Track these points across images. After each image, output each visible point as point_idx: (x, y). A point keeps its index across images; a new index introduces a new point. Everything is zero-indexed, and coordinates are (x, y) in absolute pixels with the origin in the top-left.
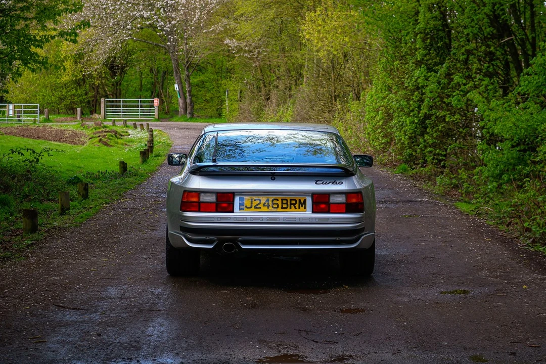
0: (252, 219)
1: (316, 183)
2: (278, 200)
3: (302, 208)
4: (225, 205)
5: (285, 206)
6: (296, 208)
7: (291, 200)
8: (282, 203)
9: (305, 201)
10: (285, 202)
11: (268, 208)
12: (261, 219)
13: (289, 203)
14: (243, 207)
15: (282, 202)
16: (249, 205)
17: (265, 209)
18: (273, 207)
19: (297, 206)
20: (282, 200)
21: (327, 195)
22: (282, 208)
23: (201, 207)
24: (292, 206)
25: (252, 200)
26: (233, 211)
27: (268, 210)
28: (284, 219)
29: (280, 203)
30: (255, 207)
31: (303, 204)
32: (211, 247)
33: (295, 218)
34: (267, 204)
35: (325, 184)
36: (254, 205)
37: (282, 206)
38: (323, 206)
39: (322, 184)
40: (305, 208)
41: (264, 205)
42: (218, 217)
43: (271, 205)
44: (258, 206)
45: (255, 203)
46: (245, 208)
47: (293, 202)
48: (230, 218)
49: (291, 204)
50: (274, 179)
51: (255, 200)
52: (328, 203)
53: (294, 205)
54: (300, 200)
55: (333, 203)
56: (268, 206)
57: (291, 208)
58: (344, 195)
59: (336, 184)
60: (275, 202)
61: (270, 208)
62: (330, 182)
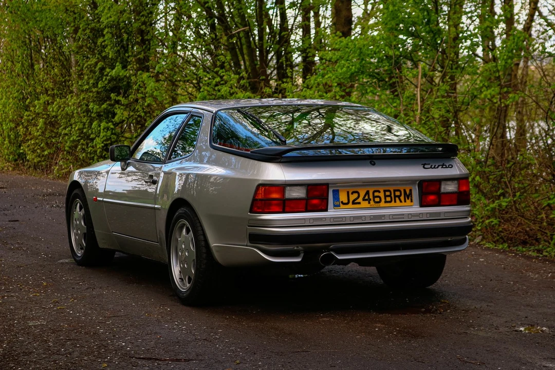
0: (352, 219)
1: (424, 168)
2: (379, 192)
3: (408, 201)
4: (315, 202)
5: (388, 199)
6: (401, 202)
7: (395, 191)
8: (386, 196)
9: (411, 190)
10: (388, 193)
11: (369, 203)
12: (363, 218)
13: (393, 195)
14: (338, 203)
15: (385, 194)
16: (346, 201)
17: (365, 204)
18: (374, 200)
19: (402, 198)
20: (385, 191)
21: (438, 181)
22: (386, 202)
23: (286, 206)
24: (397, 199)
25: (348, 193)
26: (326, 210)
27: (369, 206)
28: (391, 217)
29: (382, 195)
30: (354, 203)
31: (408, 196)
32: (298, 260)
33: (403, 215)
34: (367, 198)
35: (434, 168)
36: (351, 199)
37: (385, 199)
38: (432, 197)
39: (431, 168)
40: (412, 201)
41: (364, 200)
42: (310, 219)
43: (372, 199)
44: (356, 202)
45: (353, 197)
46: (341, 204)
47: (398, 193)
48: (325, 218)
49: (395, 196)
50: (374, 164)
51: (352, 193)
52: (438, 193)
53: (399, 197)
54: (405, 191)
55: (444, 193)
56: (369, 200)
57: (395, 202)
58: (456, 182)
59: (446, 167)
60: (376, 194)
61: (372, 202)
62: (439, 166)
